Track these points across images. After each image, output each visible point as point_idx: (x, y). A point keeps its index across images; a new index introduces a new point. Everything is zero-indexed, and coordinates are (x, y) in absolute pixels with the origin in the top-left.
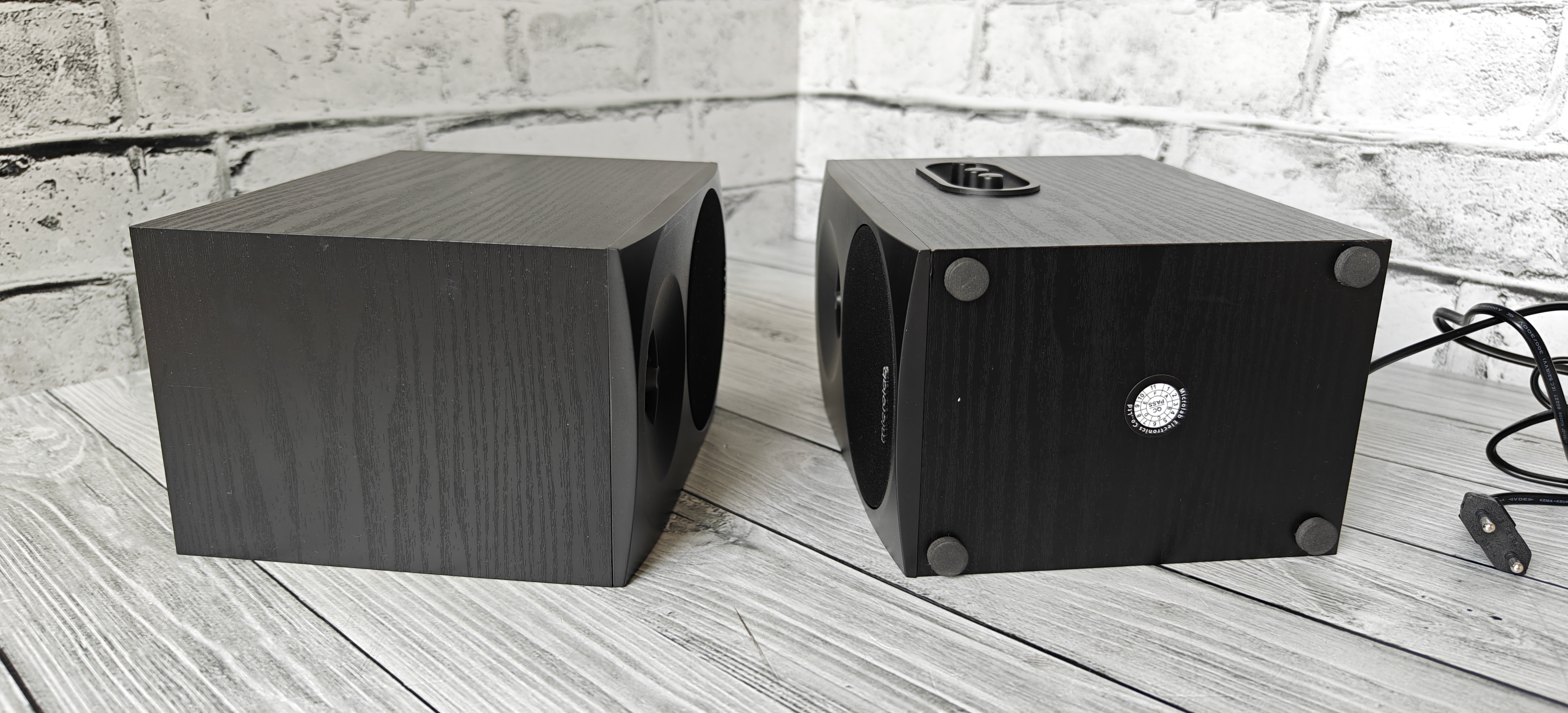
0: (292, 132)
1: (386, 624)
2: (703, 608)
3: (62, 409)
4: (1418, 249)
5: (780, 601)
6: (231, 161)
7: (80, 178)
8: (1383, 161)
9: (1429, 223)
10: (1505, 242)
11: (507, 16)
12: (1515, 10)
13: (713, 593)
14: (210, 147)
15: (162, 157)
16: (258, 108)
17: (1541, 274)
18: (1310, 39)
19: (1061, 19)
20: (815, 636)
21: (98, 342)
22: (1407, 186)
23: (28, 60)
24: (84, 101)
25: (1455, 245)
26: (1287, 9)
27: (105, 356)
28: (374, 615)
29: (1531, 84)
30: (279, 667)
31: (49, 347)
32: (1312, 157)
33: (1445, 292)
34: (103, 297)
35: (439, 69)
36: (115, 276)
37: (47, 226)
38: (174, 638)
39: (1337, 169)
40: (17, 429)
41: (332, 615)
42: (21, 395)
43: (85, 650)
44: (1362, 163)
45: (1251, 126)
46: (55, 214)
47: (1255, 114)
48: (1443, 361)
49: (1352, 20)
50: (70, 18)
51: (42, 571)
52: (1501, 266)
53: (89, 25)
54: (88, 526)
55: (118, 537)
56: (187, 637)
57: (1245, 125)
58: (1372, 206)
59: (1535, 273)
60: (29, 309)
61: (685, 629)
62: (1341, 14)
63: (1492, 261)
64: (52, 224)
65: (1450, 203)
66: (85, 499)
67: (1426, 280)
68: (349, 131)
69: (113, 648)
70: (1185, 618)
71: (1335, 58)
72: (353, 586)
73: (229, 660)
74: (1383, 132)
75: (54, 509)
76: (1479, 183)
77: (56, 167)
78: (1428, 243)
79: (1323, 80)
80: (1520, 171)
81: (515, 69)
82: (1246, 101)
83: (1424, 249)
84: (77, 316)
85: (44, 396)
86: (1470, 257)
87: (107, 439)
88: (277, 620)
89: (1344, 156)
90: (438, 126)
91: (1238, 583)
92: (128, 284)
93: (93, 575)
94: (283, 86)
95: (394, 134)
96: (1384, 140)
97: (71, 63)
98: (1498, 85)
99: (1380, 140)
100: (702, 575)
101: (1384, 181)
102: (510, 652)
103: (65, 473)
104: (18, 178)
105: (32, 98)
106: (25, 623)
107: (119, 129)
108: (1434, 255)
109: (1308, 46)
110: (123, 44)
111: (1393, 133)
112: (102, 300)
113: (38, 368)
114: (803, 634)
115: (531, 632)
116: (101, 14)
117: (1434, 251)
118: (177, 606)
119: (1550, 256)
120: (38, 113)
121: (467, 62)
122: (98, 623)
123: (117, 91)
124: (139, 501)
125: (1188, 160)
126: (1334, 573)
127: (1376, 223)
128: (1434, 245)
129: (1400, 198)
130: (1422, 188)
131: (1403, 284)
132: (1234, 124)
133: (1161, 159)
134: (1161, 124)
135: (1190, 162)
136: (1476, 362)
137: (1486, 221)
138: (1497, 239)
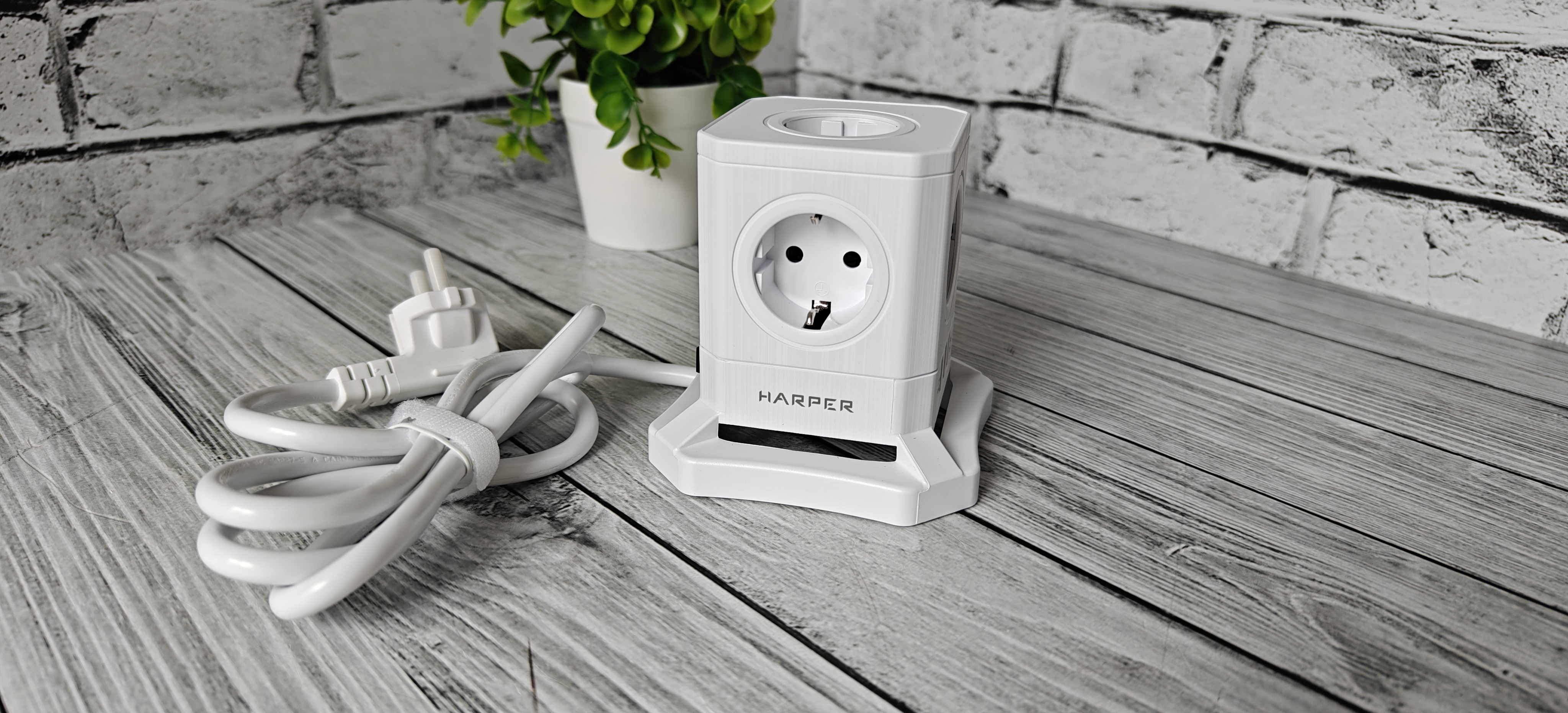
2: (485, 638)
4: (1538, 185)
6: (67, 29)
8: (1502, 70)
9: (1555, 153)
13: (510, 614)
14: (40, 12)
22: (1530, 104)
32: (1411, 62)
39: (1442, 78)
44: (1476, 71)
45: (1336, 20)
47: (1342, 5)
48: (1556, 331)
57: (1328, 19)
58: (1483, 128)
61: (448, 672)
67: (1544, 226)
74: (1506, 32)
78: (1552, 179)
83: (1545, 186)
89: (1453, 62)
96: (1506, 43)
99: (1500, 43)
100: (507, 585)
101: (1501, 96)
108: (1558, 194)
111: (1519, 33)
117: (1558, 189)
125: (1252, 62)
126: (1380, 624)
127: (1486, 150)
128: (1559, 182)
129: (1521, 118)
130: (1550, 107)
131: (1514, 230)
132: (1314, 18)
133: (1218, 61)
134: (1222, 16)
135: (1254, 65)
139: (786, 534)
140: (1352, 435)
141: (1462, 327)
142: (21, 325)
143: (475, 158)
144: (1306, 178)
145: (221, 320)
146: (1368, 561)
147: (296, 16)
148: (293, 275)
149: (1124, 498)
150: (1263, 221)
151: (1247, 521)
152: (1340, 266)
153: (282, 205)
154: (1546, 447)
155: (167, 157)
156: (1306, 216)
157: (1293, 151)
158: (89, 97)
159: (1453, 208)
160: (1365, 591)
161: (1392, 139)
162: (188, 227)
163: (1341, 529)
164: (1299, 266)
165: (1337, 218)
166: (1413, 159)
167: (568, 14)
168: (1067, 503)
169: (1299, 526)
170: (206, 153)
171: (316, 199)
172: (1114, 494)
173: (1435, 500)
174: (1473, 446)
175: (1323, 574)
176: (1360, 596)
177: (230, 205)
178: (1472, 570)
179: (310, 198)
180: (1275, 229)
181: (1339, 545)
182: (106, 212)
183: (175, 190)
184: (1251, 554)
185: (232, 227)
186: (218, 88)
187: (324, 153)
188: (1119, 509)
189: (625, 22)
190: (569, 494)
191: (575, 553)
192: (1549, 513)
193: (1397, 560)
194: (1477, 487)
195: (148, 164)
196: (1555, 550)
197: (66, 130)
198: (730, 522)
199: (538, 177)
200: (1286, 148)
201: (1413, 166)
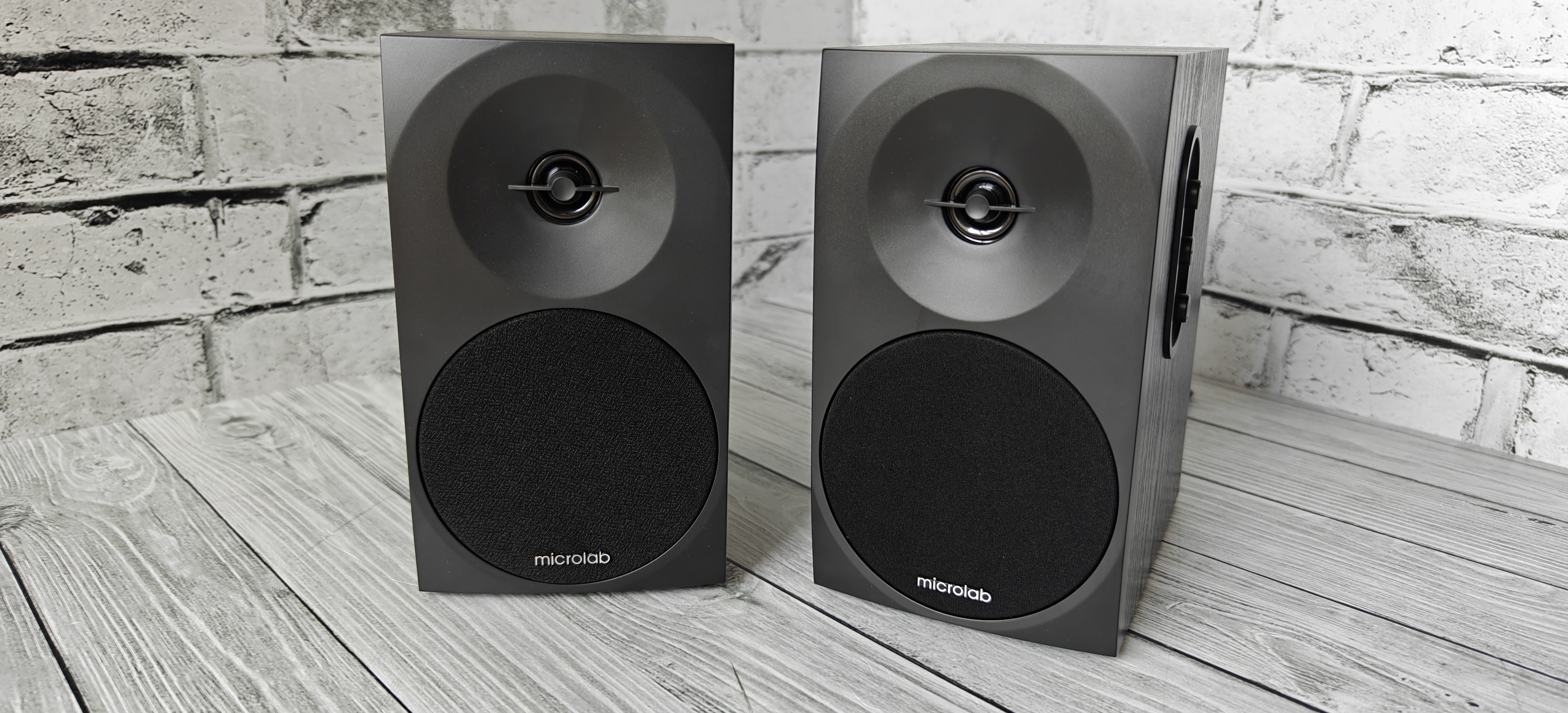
0: (358, 184)
1: (409, 662)
2: (701, 661)
3: (139, 440)
4: (1447, 322)
5: (775, 657)
6: (302, 211)
7: (164, 227)
8: (1413, 233)
9: (1458, 297)
10: (1534, 318)
12: (1545, 89)
13: (712, 647)
14: (283, 198)
15: (239, 208)
16: (328, 162)
18: (1342, 110)
20: (803, 694)
21: (176, 377)
22: (1436, 260)
23: (122, 119)
24: (170, 157)
25: (1484, 319)
26: (1320, 81)
27: (182, 390)
28: (399, 653)
30: (308, 698)
31: (131, 381)
32: (1343, 226)
33: (1474, 365)
34: (182, 336)
36: (193, 317)
37: (133, 271)
38: (218, 665)
39: (1368, 239)
40: (98, 458)
41: (362, 652)
42: (104, 424)
43: (139, 673)
44: (1393, 234)
45: (1284, 194)
46: (140, 260)
47: (1288, 182)
48: (1471, 435)
49: (1383, 94)
50: (160, 83)
51: (108, 596)
52: (1530, 343)
53: (177, 88)
54: (153, 554)
55: (178, 566)
56: (230, 665)
57: (1277, 193)
58: (1402, 277)
59: (1563, 351)
60: (114, 346)
61: (682, 680)
62: (1374, 88)
63: (1521, 337)
64: (138, 269)
65: (1480, 278)
66: (152, 528)
67: (1455, 353)
69: (164, 672)
70: (1162, 692)
71: (1367, 130)
72: (383, 624)
73: (265, 689)
74: (1414, 205)
75: (124, 536)
76: (1509, 259)
77: (143, 216)
78: (1457, 316)
79: (1355, 151)
80: (1550, 249)
82: (1279, 170)
83: (1453, 322)
84: (157, 353)
85: (125, 427)
86: (1499, 332)
87: (177, 471)
88: (312, 653)
89: (1375, 227)
91: (1220, 658)
92: (205, 324)
93: (153, 602)
94: (352, 142)
96: (1414, 213)
97: (160, 122)
98: (1527, 162)
99: (1410, 213)
100: (705, 628)
101: (1414, 253)
102: (518, 694)
103: (136, 502)
104: (109, 227)
105: (124, 155)
106: (90, 645)
107: (201, 182)
108: (1463, 329)
109: (1340, 118)
110: (207, 105)
111: (1423, 206)
112: (180, 339)
113: (120, 400)
114: (792, 691)
115: (540, 677)
116: (188, 77)
117: (1463, 325)
118: (224, 635)
120: (129, 168)
122: (153, 648)
123: (201, 148)
124: (200, 532)
125: (1222, 223)
126: (1318, 651)
127: (1406, 294)
128: (1463, 319)
129: (1430, 271)
130: (1452, 262)
131: (1433, 356)
132: (1267, 192)
135: (1224, 225)
136: (1504, 437)
137: (1515, 297)
138: (1526, 315)
141: (1400, 434)
142: (276, 443)
144: (1269, 316)
146: (1311, 610)
150: (1237, 350)
152: (1301, 386)
154: (1453, 527)
155: (363, 307)
156: (1271, 347)
157: (1257, 294)
158: (312, 262)
159: (1384, 339)
160: (1308, 630)
161: (1334, 285)
162: (373, 362)
164: (1268, 386)
165: (1295, 348)
166: (1352, 301)
169: (1263, 588)
173: (1365, 568)
174: (1396, 527)
175: (1279, 620)
176: (1303, 633)
180: (1247, 357)
182: (316, 351)
183: (366, 333)
192: (1448, 575)
193: (1333, 610)
194: (1396, 557)
195: (349, 313)
196: (1447, 599)
197: (294, 288)
200: (1252, 292)
201: (1350, 306)
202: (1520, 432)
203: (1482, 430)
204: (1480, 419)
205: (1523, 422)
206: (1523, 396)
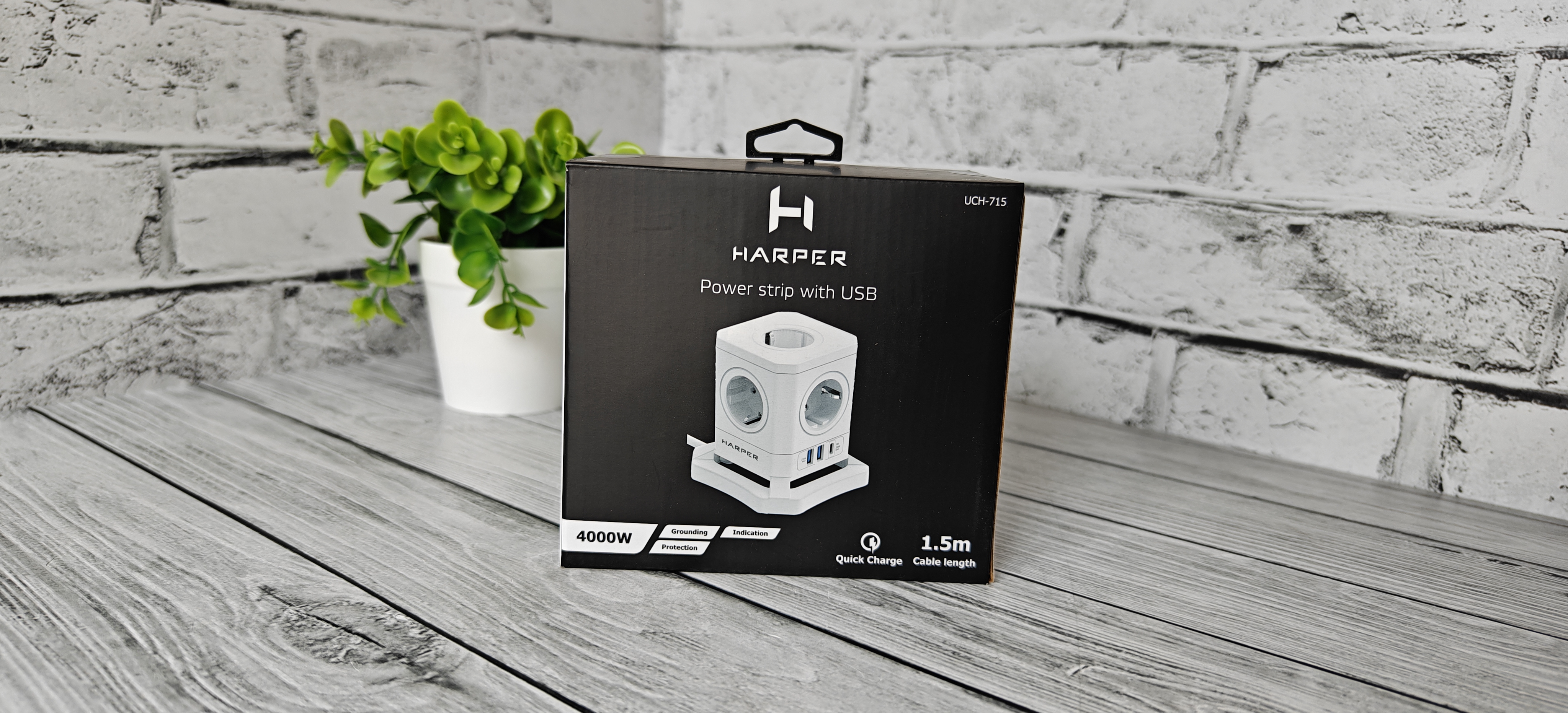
4: (1357, 336)
8: (1314, 233)
9: (1368, 306)
10: (1459, 328)
11: (289, 37)
12: (1461, 58)
17: (1503, 366)
18: (1228, 92)
19: (949, 73)
22: (1342, 263)
25: (1400, 332)
26: (1200, 60)
29: (1482, 143)
32: (1233, 228)
33: (1389, 387)
35: (193, 90)
39: (1262, 242)
44: (1290, 235)
45: (1164, 192)
47: (1168, 179)
48: (1390, 471)
49: (1274, 71)
52: (1455, 357)
57: (1156, 192)
58: (1302, 286)
59: (1495, 366)
62: (1263, 65)
63: (1444, 350)
65: (1393, 283)
67: (1368, 374)
68: (60, 156)
71: (1256, 114)
74: (1313, 200)
76: (1426, 258)
78: (1368, 330)
79: (1244, 139)
80: (1473, 245)
81: (298, 100)
82: (1158, 165)
83: (1363, 337)
86: (1418, 346)
89: (1269, 227)
90: (189, 160)
95: (125, 164)
96: (1314, 209)
98: (1444, 144)
99: (1309, 209)
101: (1315, 256)
108: (1376, 344)
109: (1226, 101)
111: (1325, 200)
117: (1376, 339)
119: (1513, 346)
121: (232, 86)
125: (1092, 232)
127: (1308, 305)
128: (1375, 332)
129: (1335, 277)
130: (1359, 265)
131: (1341, 378)
132: (1144, 191)
133: (1061, 232)
134: (1061, 191)
135: (1094, 235)
136: (1429, 472)
137: (1435, 304)
138: (1449, 324)
139: (671, 671)
140: (1226, 564)
141: (1304, 472)
143: (325, 330)
144: (1150, 338)
145: (30, 484)
146: (1263, 672)
147: (140, 178)
148: (118, 440)
149: (1018, 626)
150: (1114, 381)
151: (1142, 642)
152: (1189, 421)
153: (108, 374)
154: (1404, 569)
156: (1154, 375)
157: (1137, 313)
159: (1285, 361)
160: (1266, 699)
161: (1224, 298)
163: (1232, 645)
164: (1151, 422)
165: (1183, 375)
166: (1245, 316)
167: (433, 173)
168: (962, 632)
169: (1192, 644)
170: (26, 317)
171: (147, 369)
172: (1007, 622)
173: (1315, 617)
174: (1338, 569)
175: (1223, 686)
176: (1262, 704)
177: (49, 373)
178: (1363, 677)
179: (140, 368)
180: (1125, 388)
181: (1234, 659)
184: (1151, 671)
185: (49, 397)
186: (47, 248)
187: (160, 319)
188: (1014, 636)
189: (492, 181)
190: (429, 639)
191: (439, 697)
192: (1420, 624)
193: (1290, 671)
194: (1350, 604)
196: (1434, 656)
198: (611, 662)
199: (390, 351)
200: (1130, 311)
201: (1245, 323)
202: (1447, 465)
203: (1402, 465)
204: (1401, 453)
205: (1451, 453)
206: (1449, 422)
